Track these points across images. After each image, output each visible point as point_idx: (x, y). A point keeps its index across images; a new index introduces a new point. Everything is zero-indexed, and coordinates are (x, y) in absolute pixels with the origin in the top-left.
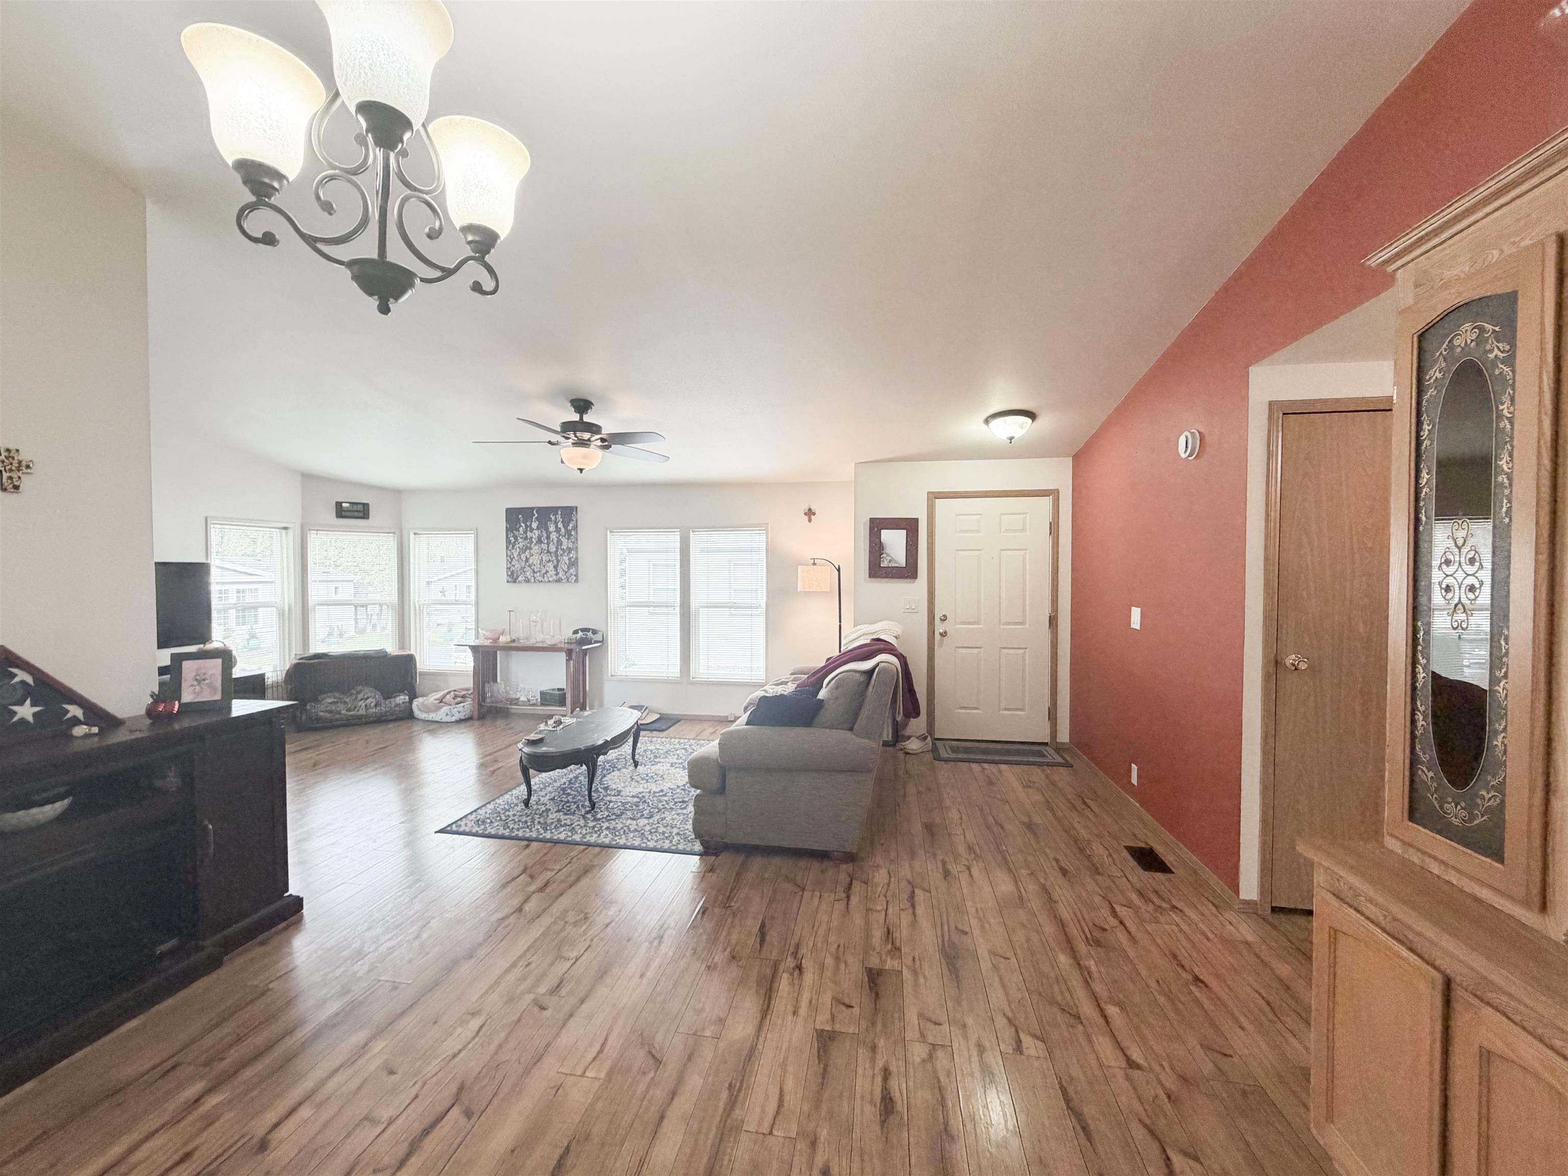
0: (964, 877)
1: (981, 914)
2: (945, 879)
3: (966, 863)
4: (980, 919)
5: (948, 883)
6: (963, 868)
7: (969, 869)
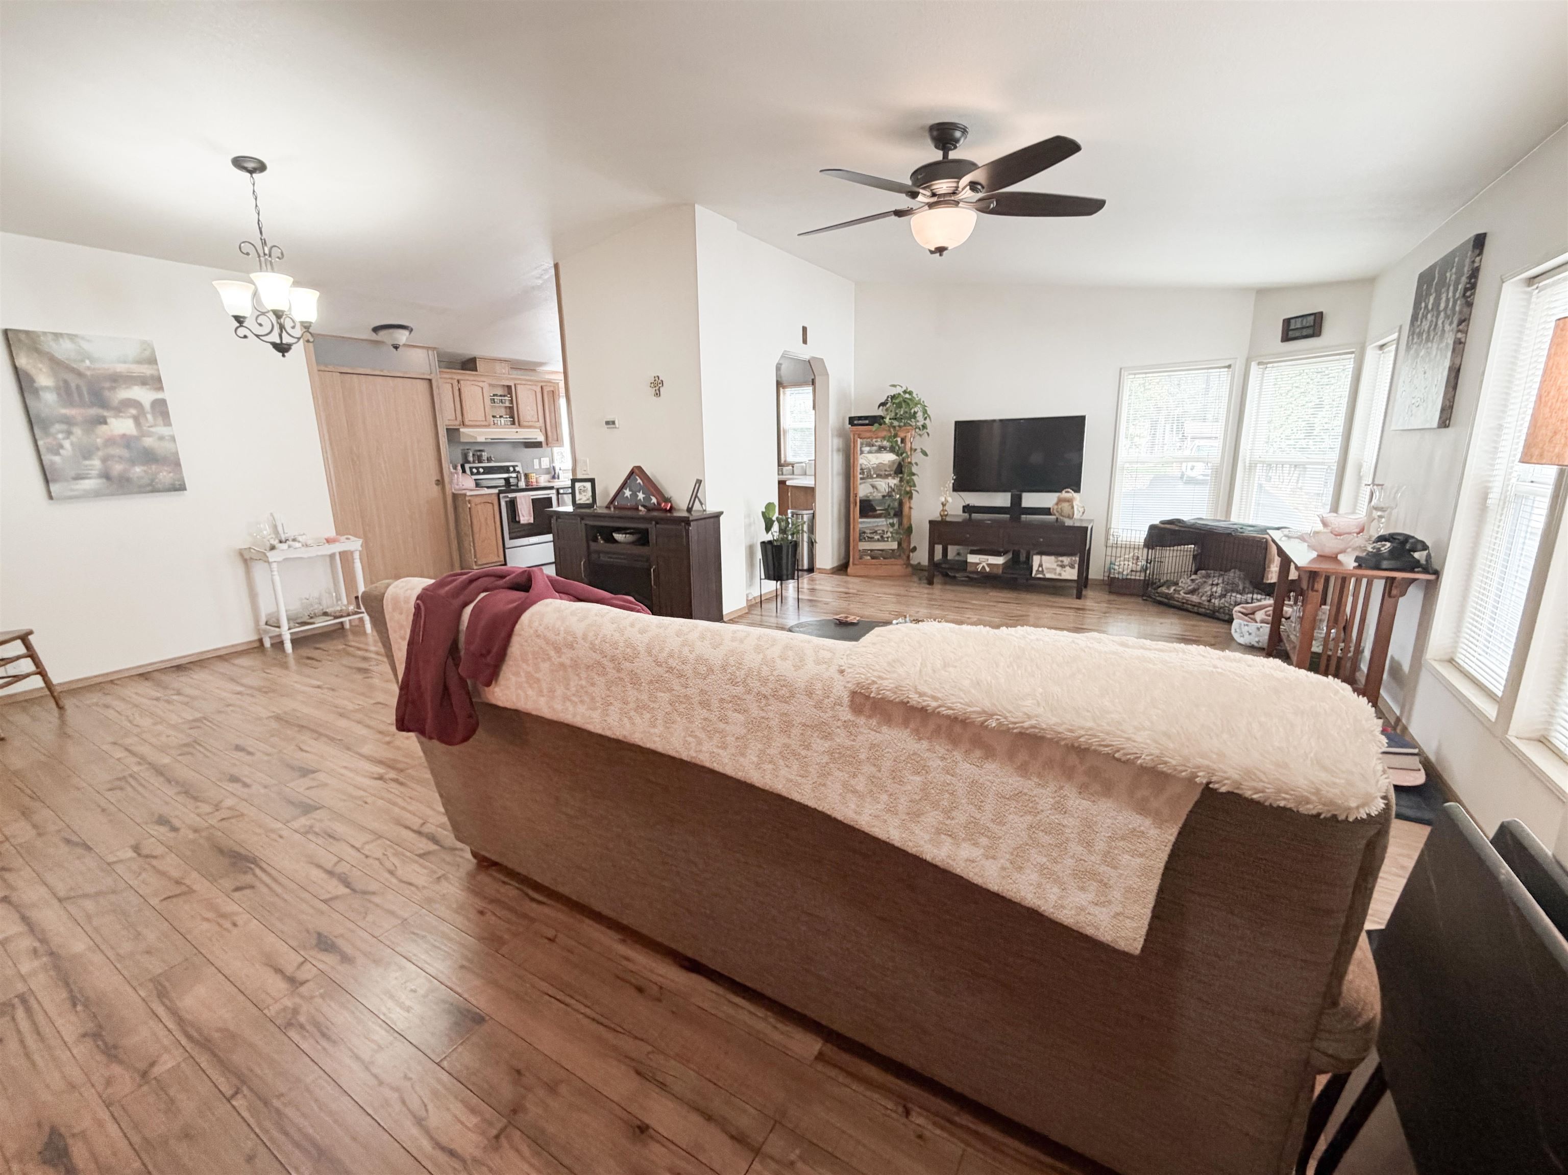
0: (290, 960)
1: (227, 925)
2: (319, 935)
3: (303, 990)
4: (224, 916)
5: (308, 931)
6: (301, 975)
7: (293, 982)
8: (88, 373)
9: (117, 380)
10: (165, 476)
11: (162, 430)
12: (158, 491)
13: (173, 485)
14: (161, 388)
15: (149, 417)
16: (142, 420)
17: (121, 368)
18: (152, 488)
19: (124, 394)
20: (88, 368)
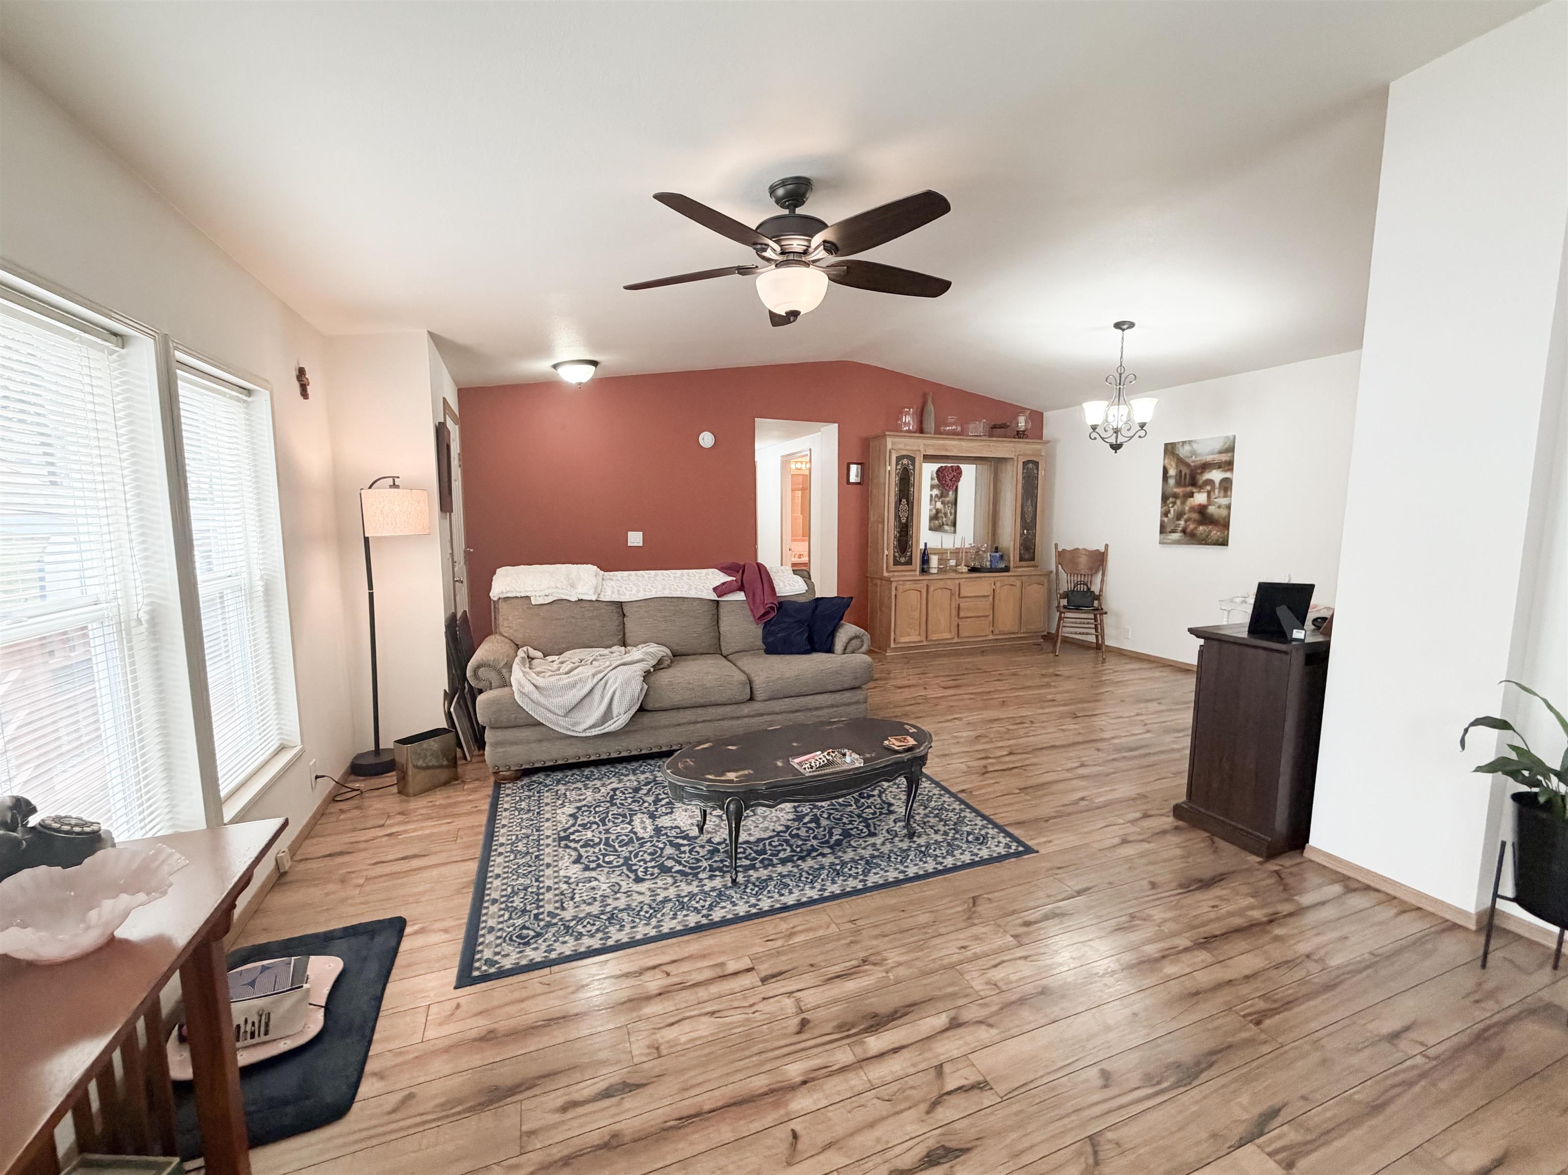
8: (1192, 464)
9: (1206, 466)
10: (1215, 533)
11: (1223, 501)
12: (1208, 544)
13: (1217, 540)
14: (1231, 470)
15: (1217, 491)
16: (1212, 494)
17: (1209, 458)
18: (1204, 541)
19: (1208, 476)
20: (1193, 462)
